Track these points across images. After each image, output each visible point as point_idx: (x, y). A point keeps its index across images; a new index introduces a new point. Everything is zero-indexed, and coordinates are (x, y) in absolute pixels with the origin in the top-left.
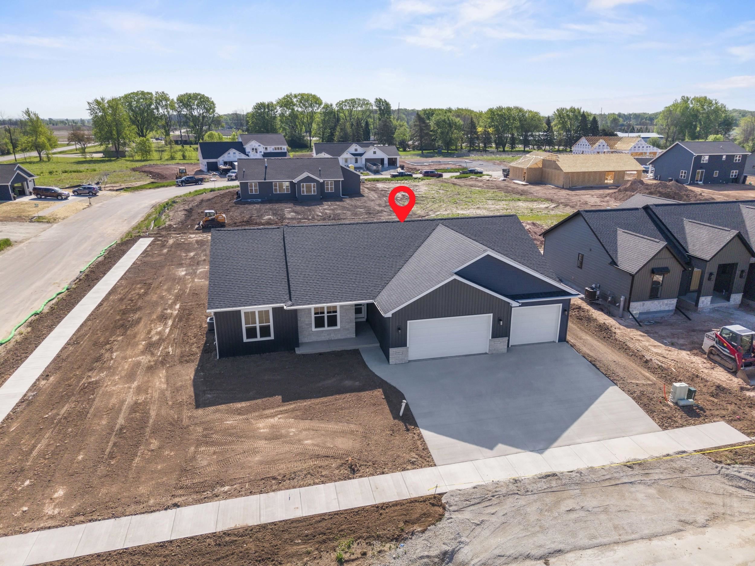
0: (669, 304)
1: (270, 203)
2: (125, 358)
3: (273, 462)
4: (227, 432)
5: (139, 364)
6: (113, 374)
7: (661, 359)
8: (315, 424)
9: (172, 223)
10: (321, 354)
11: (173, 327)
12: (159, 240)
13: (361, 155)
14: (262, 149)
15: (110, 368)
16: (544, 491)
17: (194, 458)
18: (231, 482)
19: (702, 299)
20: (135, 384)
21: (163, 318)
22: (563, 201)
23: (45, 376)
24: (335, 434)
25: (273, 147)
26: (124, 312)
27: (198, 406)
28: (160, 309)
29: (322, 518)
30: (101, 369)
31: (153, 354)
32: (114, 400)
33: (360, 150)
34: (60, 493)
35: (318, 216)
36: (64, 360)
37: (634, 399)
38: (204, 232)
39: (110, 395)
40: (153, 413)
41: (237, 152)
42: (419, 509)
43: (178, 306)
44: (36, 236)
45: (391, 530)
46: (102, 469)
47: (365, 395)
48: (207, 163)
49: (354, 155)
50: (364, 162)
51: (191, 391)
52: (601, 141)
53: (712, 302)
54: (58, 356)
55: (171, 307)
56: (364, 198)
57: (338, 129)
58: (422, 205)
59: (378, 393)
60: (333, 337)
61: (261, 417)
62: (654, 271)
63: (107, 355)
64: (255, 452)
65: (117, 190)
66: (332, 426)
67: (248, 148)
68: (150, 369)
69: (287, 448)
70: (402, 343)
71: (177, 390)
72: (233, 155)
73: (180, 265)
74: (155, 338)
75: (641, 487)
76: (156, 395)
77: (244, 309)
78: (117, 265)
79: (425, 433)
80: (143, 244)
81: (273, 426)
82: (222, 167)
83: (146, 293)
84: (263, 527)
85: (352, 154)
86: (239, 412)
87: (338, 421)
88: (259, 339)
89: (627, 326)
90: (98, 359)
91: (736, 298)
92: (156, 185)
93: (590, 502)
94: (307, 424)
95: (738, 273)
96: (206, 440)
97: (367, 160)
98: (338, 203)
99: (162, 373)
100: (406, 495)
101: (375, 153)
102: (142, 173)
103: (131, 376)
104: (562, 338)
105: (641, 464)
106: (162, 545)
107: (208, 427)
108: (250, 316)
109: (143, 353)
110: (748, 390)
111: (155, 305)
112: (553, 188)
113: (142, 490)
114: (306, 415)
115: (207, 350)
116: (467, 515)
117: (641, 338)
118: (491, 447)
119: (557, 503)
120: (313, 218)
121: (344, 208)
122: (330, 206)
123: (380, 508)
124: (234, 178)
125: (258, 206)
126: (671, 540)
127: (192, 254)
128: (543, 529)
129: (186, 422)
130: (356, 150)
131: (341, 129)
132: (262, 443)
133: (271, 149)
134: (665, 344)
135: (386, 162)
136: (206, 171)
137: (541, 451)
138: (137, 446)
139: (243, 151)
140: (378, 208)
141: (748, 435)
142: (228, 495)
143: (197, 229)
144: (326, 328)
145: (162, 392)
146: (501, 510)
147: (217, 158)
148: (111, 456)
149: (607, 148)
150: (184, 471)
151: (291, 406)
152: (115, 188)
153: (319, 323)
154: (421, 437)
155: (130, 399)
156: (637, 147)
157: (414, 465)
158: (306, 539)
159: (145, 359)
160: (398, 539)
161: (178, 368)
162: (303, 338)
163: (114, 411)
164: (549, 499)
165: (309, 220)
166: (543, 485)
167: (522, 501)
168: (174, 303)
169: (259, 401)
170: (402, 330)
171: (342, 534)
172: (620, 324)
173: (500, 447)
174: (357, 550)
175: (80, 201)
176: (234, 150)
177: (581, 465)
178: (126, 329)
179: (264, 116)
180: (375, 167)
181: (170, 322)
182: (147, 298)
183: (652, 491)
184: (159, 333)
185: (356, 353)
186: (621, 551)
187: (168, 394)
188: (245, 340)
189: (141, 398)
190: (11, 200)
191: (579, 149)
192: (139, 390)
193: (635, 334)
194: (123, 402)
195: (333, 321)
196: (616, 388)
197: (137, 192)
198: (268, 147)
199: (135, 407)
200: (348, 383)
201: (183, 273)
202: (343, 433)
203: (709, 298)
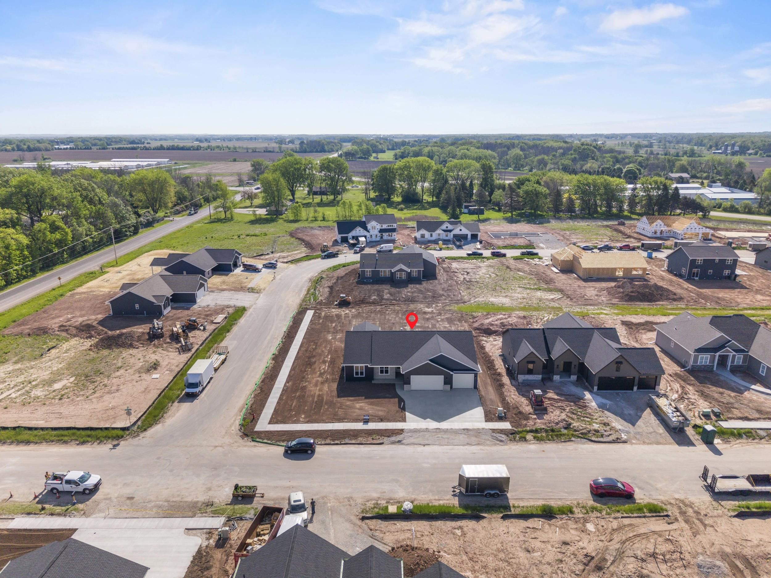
0: (540, 377)
1: (377, 284)
2: (313, 378)
3: (359, 416)
4: (347, 406)
5: (318, 381)
6: (310, 384)
7: (512, 400)
8: (374, 407)
9: (322, 299)
10: (381, 384)
11: (329, 366)
12: (317, 313)
13: (450, 231)
14: (379, 227)
15: (308, 381)
16: (434, 432)
17: (337, 412)
18: (347, 419)
19: (555, 376)
20: (318, 388)
21: (324, 362)
22: (569, 293)
23: (287, 382)
24: (379, 410)
25: (387, 225)
26: (309, 358)
27: (338, 397)
28: (322, 357)
29: (370, 430)
30: (306, 382)
31: (322, 377)
32: (312, 393)
33: (450, 227)
34: (303, 416)
35: (403, 297)
36: (292, 377)
37: (485, 412)
38: (339, 308)
39: (311, 391)
40: (325, 398)
41: (362, 230)
42: (396, 431)
43: (329, 357)
44: (255, 304)
45: (388, 434)
46: (313, 412)
47: (392, 400)
48: (342, 237)
49: (444, 231)
50: (452, 236)
51: (336, 392)
52: (659, 221)
53: (560, 378)
54: (289, 375)
55: (327, 356)
56: (436, 281)
57: (444, 192)
58: (471, 291)
59: (397, 400)
60: (387, 378)
61: (358, 403)
62: (529, 362)
63: (306, 376)
64: (355, 412)
65: (287, 262)
66: (379, 408)
67: (369, 226)
68: (322, 383)
69: (364, 412)
70: (409, 383)
71: (332, 391)
72: (358, 231)
73: (329, 332)
74: (322, 371)
75: (463, 435)
76: (325, 392)
77: (355, 365)
78: (300, 329)
79: (407, 414)
80: (310, 314)
81: (361, 406)
82: (351, 241)
83: (316, 348)
84: (355, 430)
85: (443, 230)
86: (351, 401)
87: (381, 407)
88: (359, 376)
89: (512, 385)
90: (304, 377)
91: (574, 378)
92: (309, 257)
93: (445, 436)
94: (371, 406)
95: (573, 366)
96: (341, 408)
97: (455, 236)
98: (418, 286)
99: (327, 385)
100: (394, 428)
101: (461, 230)
102: (297, 240)
103: (316, 385)
104: (476, 387)
105: (467, 429)
106: (330, 430)
107: (341, 404)
108: (357, 367)
109: (319, 377)
110: (532, 414)
111: (320, 355)
112: (575, 278)
113: (324, 418)
114: (371, 404)
115: (341, 377)
116: (409, 434)
117: (513, 391)
118: (425, 419)
119: (435, 435)
120: (399, 299)
121: (420, 291)
122: (412, 289)
123: (386, 430)
124: (358, 251)
125: (369, 286)
126: (462, 447)
127: (334, 325)
128: (428, 440)
129: (335, 401)
130: (447, 227)
131: (447, 192)
132: (357, 410)
133: (385, 226)
134: (519, 394)
135: (469, 237)
136: (340, 242)
137: (439, 422)
138: (321, 407)
139: (366, 229)
140: (441, 292)
141: (512, 427)
142: (346, 422)
143: (336, 305)
144: (384, 374)
145: (327, 392)
146: (418, 434)
147: (348, 233)
148: (315, 409)
149: (664, 227)
150: (335, 415)
151: (367, 400)
152: (285, 260)
153: (382, 372)
154: (405, 414)
155: (317, 393)
156: (689, 229)
157: (400, 421)
158: (365, 434)
159: (320, 379)
160: (388, 437)
161: (332, 384)
162: (375, 377)
163: (313, 396)
164: (433, 434)
165: (396, 300)
166: (434, 431)
167: (426, 433)
168: (328, 355)
169: (357, 398)
170: (409, 379)
171: (375, 434)
172: (511, 383)
173: (428, 419)
174: (377, 437)
175: (269, 273)
176: (360, 228)
177: (449, 427)
178: (311, 366)
179: (386, 177)
180: (458, 243)
181: (327, 364)
182: (317, 351)
183: (466, 436)
184: (324, 369)
185: (394, 385)
186: (445, 447)
187: (329, 392)
188: (355, 376)
189: (321, 393)
190: (231, 271)
191: (641, 225)
192: (320, 390)
193: (513, 389)
194: (315, 394)
195: (387, 372)
196: (482, 408)
197: (299, 264)
198: (383, 225)
199: (319, 396)
200: (387, 395)
201: (331, 338)
202: (382, 411)
203: (559, 376)
